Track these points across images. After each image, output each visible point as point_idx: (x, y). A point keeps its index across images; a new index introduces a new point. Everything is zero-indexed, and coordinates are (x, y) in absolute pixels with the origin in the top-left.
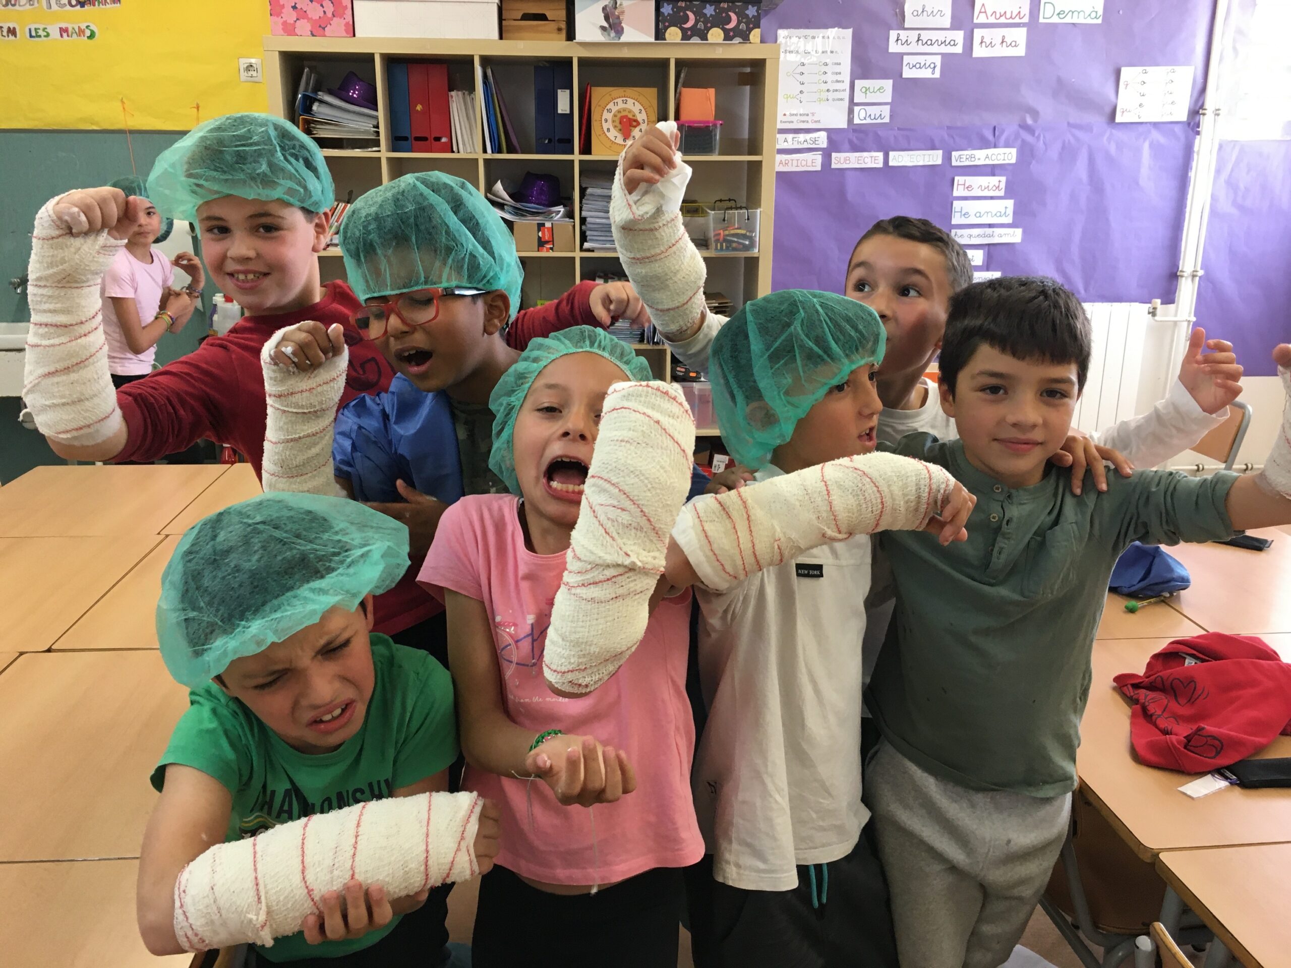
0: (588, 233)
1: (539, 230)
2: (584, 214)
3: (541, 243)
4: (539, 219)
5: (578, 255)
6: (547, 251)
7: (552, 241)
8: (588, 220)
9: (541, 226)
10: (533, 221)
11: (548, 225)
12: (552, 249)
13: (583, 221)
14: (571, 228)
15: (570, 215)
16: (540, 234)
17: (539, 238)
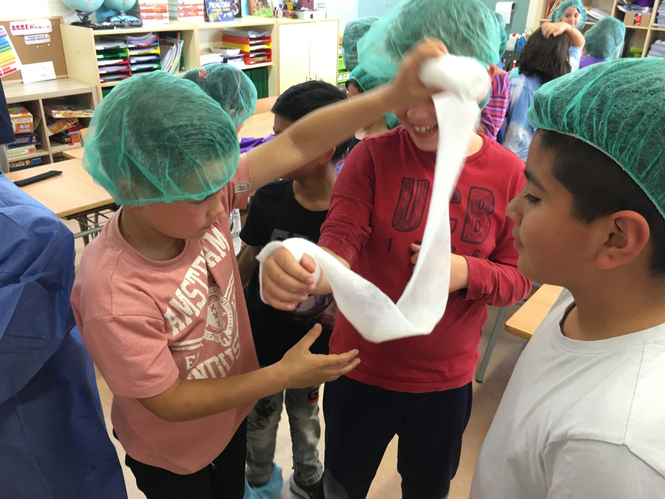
0: (658, 20)
1: (635, 17)
2: (658, 11)
3: (635, 22)
4: (636, 12)
5: (649, 29)
6: (637, 25)
7: (640, 22)
8: (660, 14)
9: (636, 15)
10: (633, 13)
11: (640, 15)
12: (639, 25)
13: (657, 14)
14: (649, 17)
15: (651, 11)
16: (636, 18)
17: (635, 20)
